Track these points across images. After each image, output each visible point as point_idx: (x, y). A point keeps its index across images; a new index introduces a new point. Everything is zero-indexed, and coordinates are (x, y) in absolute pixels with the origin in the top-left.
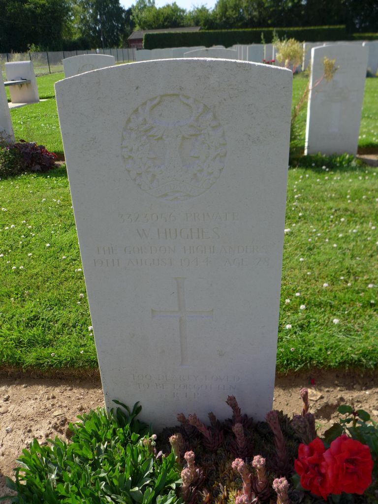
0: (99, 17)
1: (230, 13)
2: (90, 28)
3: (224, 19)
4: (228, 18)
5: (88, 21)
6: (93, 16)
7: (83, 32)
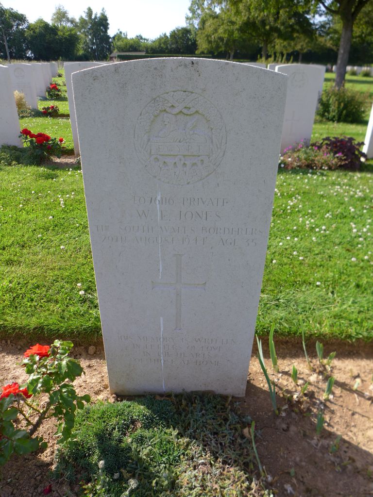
0: (95, 41)
1: (162, 45)
2: (89, 48)
3: (160, 48)
4: (162, 48)
5: (88, 43)
6: (91, 40)
7: (85, 50)
